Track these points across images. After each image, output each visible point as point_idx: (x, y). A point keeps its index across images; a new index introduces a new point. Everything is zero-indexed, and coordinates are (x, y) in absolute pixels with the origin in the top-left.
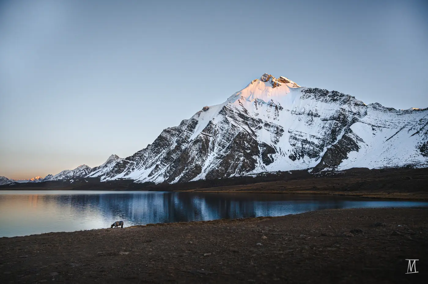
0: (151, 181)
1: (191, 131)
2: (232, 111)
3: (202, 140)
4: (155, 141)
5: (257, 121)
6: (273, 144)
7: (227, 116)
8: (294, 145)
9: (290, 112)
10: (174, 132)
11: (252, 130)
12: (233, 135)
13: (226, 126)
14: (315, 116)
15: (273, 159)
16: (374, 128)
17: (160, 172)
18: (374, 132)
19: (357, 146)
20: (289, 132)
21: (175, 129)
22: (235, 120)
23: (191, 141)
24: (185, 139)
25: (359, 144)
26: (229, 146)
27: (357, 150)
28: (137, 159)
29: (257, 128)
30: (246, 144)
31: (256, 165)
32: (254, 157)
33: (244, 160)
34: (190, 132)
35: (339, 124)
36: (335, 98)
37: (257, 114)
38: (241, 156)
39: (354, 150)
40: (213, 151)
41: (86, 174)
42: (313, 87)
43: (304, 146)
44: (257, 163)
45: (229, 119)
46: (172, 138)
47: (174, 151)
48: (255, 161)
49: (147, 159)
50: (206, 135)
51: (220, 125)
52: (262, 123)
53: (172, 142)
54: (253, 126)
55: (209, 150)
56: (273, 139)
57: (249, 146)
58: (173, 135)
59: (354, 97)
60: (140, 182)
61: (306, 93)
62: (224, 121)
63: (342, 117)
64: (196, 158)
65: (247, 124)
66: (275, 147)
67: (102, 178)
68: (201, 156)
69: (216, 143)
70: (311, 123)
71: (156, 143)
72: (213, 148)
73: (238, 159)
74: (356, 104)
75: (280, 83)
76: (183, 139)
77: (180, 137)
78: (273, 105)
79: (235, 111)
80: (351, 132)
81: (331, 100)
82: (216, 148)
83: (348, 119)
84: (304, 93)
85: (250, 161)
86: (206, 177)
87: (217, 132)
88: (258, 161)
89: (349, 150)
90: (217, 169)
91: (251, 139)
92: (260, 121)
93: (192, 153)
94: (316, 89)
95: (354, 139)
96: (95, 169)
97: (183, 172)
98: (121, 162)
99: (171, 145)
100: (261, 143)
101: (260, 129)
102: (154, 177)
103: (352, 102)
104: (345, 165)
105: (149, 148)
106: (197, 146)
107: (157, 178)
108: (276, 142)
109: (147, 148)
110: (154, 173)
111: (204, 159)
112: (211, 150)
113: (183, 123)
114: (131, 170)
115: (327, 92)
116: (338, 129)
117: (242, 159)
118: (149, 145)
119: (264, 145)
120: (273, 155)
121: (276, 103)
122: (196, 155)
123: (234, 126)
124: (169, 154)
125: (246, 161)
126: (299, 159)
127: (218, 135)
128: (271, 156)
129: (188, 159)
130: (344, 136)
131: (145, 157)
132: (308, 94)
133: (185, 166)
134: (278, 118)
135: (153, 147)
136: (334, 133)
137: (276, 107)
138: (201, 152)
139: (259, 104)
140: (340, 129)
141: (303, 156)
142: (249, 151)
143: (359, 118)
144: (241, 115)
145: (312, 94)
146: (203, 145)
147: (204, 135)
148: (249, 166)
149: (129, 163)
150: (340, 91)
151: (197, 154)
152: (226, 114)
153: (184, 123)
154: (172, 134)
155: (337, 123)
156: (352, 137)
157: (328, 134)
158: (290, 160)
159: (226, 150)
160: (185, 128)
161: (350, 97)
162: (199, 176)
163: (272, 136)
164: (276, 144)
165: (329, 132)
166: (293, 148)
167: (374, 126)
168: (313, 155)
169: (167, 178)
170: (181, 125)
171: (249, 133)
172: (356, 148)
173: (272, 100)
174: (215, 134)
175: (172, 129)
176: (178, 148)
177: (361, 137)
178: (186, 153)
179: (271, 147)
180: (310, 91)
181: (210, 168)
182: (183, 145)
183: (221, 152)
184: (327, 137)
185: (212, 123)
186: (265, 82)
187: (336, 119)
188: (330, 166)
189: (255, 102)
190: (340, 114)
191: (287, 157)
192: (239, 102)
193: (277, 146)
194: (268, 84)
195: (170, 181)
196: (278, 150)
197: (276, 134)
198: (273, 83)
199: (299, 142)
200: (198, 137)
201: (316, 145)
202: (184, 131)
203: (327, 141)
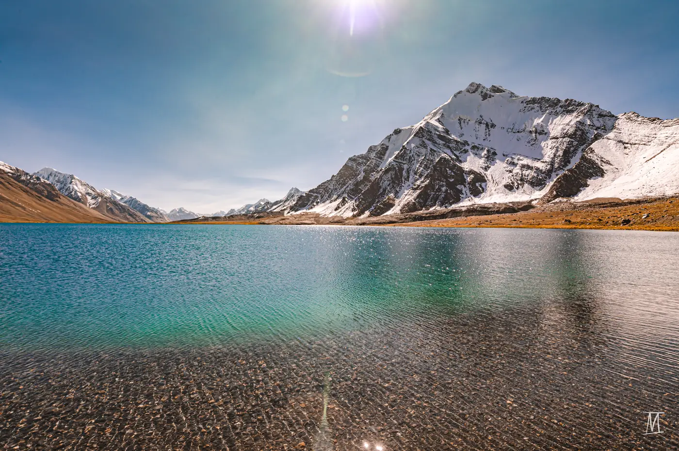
0: (338, 215)
1: (381, 158)
2: (431, 132)
3: (395, 168)
4: (340, 171)
5: (461, 143)
6: (482, 171)
7: (424, 139)
8: (511, 172)
9: (505, 129)
10: (361, 161)
11: (455, 155)
12: (432, 161)
13: (423, 151)
14: (540, 134)
15: (483, 189)
16: (626, 145)
17: (347, 205)
18: (627, 151)
19: (602, 170)
20: (504, 155)
21: (362, 157)
22: (434, 143)
23: (381, 170)
24: (374, 168)
25: (605, 167)
26: (427, 175)
27: (602, 176)
28: (321, 192)
29: (461, 152)
30: (449, 172)
31: (462, 196)
32: (459, 187)
33: (446, 191)
34: (380, 160)
35: (575, 143)
36: (570, 108)
37: (462, 135)
38: (442, 186)
39: (597, 175)
40: (408, 181)
41: (268, 209)
42: (538, 96)
43: (524, 172)
44: (463, 194)
45: (427, 142)
46: (359, 167)
47: (362, 182)
48: (461, 192)
49: (332, 192)
50: (400, 162)
51: (416, 150)
52: (468, 145)
53: (358, 172)
54: (456, 150)
55: (403, 180)
56: (484, 165)
57: (453, 174)
58: (359, 164)
59: (598, 106)
60: (326, 216)
61: (527, 104)
62: (421, 145)
63: (579, 133)
64: (389, 189)
65: (449, 147)
66: (485, 174)
67: (286, 212)
68: (393, 187)
69: (411, 172)
70: (534, 142)
71: (341, 173)
72: (408, 177)
73: (439, 190)
74: (601, 115)
75: (492, 94)
76: (371, 168)
77: (368, 166)
78: (483, 122)
79: (433, 132)
80: (592, 151)
81: (564, 111)
82: (411, 177)
83: (588, 135)
84: (525, 105)
85: (454, 192)
86: (401, 210)
87: (413, 158)
88: (463, 192)
89: (591, 176)
90: (413, 201)
91: (455, 165)
92: (466, 143)
93: (383, 183)
94: (543, 98)
95: (597, 161)
96: (276, 203)
97: (374, 205)
98: (304, 195)
99: (358, 176)
100: (467, 170)
101: (465, 153)
102: (341, 211)
103: (594, 113)
104: (585, 196)
105: (333, 179)
106: (389, 175)
107: (345, 212)
108: (486, 169)
109: (331, 180)
110: (340, 206)
111: (398, 190)
112: (405, 179)
113: (371, 149)
114: (315, 204)
115: (559, 101)
116: (572, 149)
117: (444, 189)
118: (333, 176)
119: (471, 172)
120: (483, 184)
121: (486, 119)
122: (388, 186)
123: (434, 150)
124: (357, 184)
125: (449, 191)
126: (517, 188)
127: (413, 162)
128: (481, 186)
129: (379, 191)
130: (583, 158)
131: (330, 189)
132: (531, 105)
133: (375, 199)
134: (489, 138)
135: (338, 178)
136: (567, 155)
137: (487, 125)
138: (393, 182)
139: (464, 122)
140: (576, 150)
141: (523, 185)
142: (452, 180)
143: (603, 134)
144: (440, 137)
145: (536, 105)
146: (396, 174)
147: (397, 162)
148: (454, 198)
149: (312, 195)
151: (389, 184)
152: (423, 136)
153: (372, 149)
154: (359, 162)
155: (572, 142)
156: (594, 158)
157: (559, 156)
158: (506, 190)
159: (425, 179)
160: (373, 155)
161: (591, 106)
162: (392, 209)
163: (482, 161)
164: (487, 171)
165: (560, 153)
166: (509, 175)
167: (627, 143)
168: (537, 183)
169: (356, 212)
170: (368, 151)
171: (452, 159)
172: (601, 173)
173: (481, 116)
174: (410, 160)
175: (358, 157)
176: (366, 178)
177: (607, 157)
178: (376, 185)
179: (480, 174)
180: (534, 101)
181: (404, 200)
182: (373, 175)
183: (418, 183)
184: (557, 160)
185: (406, 148)
186: (472, 93)
187: (570, 136)
188: (563, 197)
189: (459, 120)
190: (577, 129)
191: (501, 186)
192: (439, 120)
193: (488, 173)
194: (477, 96)
195: (359, 215)
196: (490, 178)
197: (486, 158)
198: (483, 94)
199: (518, 167)
200: (389, 165)
201: (542, 170)
202: (373, 159)
203: (556, 165)
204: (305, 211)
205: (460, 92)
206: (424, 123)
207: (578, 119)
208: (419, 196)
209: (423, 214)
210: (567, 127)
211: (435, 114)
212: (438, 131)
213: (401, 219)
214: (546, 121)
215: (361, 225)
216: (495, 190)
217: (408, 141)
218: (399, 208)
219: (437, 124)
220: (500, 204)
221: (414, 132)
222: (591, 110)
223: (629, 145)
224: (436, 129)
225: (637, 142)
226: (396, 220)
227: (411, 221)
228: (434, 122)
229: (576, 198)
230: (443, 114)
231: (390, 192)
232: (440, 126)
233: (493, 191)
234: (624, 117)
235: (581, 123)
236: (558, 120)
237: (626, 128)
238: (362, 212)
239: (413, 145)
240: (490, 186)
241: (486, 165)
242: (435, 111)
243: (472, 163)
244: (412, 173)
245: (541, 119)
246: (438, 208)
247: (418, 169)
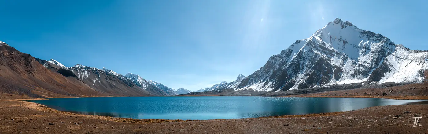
1: (288, 57)
2: (315, 44)
3: (295, 63)
5: (331, 51)
6: (341, 66)
8: (354, 67)
9: (352, 45)
10: (277, 58)
11: (328, 57)
12: (316, 59)
13: (311, 54)
14: (367, 49)
17: (269, 85)
18: (399, 61)
19: (390, 69)
20: (351, 58)
21: (278, 56)
22: (317, 49)
23: (288, 64)
24: (284, 62)
25: (391, 68)
26: (313, 67)
28: (254, 77)
29: (331, 56)
30: (324, 66)
32: (329, 75)
33: (322, 76)
35: (381, 55)
36: (379, 38)
38: (321, 74)
40: (303, 71)
42: (367, 30)
43: (360, 68)
44: (331, 78)
45: (313, 49)
46: (276, 62)
47: (277, 71)
49: (261, 77)
51: (307, 53)
54: (329, 54)
56: (341, 63)
57: (326, 67)
58: (276, 60)
59: (389, 39)
60: (257, 91)
61: (362, 33)
62: (310, 51)
63: (382, 51)
64: (292, 75)
65: (325, 52)
66: (342, 68)
68: (295, 74)
70: (365, 53)
71: (266, 66)
72: (303, 68)
73: (319, 76)
74: (391, 44)
75: (346, 26)
78: (342, 40)
79: (317, 43)
80: (387, 60)
81: (377, 39)
83: (386, 52)
85: (326, 77)
86: (299, 88)
87: (306, 58)
89: (385, 72)
90: (305, 82)
91: (327, 63)
92: (333, 51)
93: (289, 72)
94: (369, 32)
96: (230, 84)
97: (284, 85)
98: (245, 79)
99: (276, 67)
100: (334, 65)
101: (333, 56)
102: (265, 88)
104: (383, 81)
106: (292, 67)
108: (343, 65)
109: (260, 70)
110: (265, 85)
111: (297, 76)
112: (301, 69)
113: (283, 52)
114: (251, 84)
115: (375, 34)
118: (262, 67)
119: (335, 67)
121: (343, 39)
123: (316, 53)
124: (275, 72)
125: (324, 77)
126: (357, 76)
127: (306, 60)
128: (340, 75)
130: (383, 63)
131: (259, 75)
132: (364, 34)
133: (285, 81)
134: (345, 49)
135: (264, 69)
136: (378, 60)
137: (344, 42)
138: (295, 71)
139: (333, 39)
140: (381, 59)
141: (359, 74)
142: (326, 71)
143: (391, 52)
144: (320, 46)
145: (366, 34)
146: (296, 67)
147: (297, 60)
148: (326, 81)
149: (250, 79)
150: (383, 35)
151: (293, 72)
152: (311, 46)
155: (380, 55)
156: (387, 64)
157: (375, 61)
158: (352, 77)
159: (311, 70)
160: (284, 55)
161: (387, 39)
162: (293, 87)
163: (341, 61)
164: (343, 66)
165: (375, 60)
166: (353, 69)
167: (399, 58)
168: (365, 74)
169: (274, 88)
170: (281, 53)
171: (326, 59)
172: (389, 71)
173: (341, 37)
174: (304, 59)
175: (276, 56)
176: (280, 69)
177: (392, 64)
178: (285, 73)
179: (340, 68)
180: (365, 32)
181: (300, 82)
182: (283, 67)
183: (308, 72)
184: (374, 63)
185: (302, 52)
186: (337, 24)
187: (379, 52)
188: (374, 81)
189: (330, 38)
190: (382, 49)
191: (349, 74)
192: (320, 37)
193: (343, 67)
194: (339, 26)
195: (275, 90)
196: (344, 70)
197: (343, 59)
198: (342, 25)
199: (357, 65)
200: (292, 61)
201: (367, 67)
202: (284, 58)
203: (373, 66)
205: (331, 22)
206: (312, 38)
207: (382, 44)
208: (308, 80)
209: (308, 90)
210: (378, 47)
211: (318, 34)
212: (319, 43)
213: (296, 93)
214: (369, 43)
215: (274, 96)
216: (347, 77)
217: (303, 48)
218: (297, 86)
219: (319, 39)
220: (347, 84)
221: (307, 42)
222: (387, 41)
223: (399, 59)
224: (318, 41)
225: (402, 58)
226: (293, 93)
227: (301, 94)
228: (317, 38)
229: (379, 82)
230: (322, 34)
231: (293, 77)
232: (321, 40)
233: (345, 77)
234: (398, 46)
235: (383, 46)
236: (374, 44)
237: (399, 52)
238: (277, 89)
239: (305, 51)
240: (344, 75)
241: (343, 63)
242: (318, 31)
243: (335, 61)
244: (305, 66)
245: (368, 42)
246: (318, 86)
247: (308, 64)
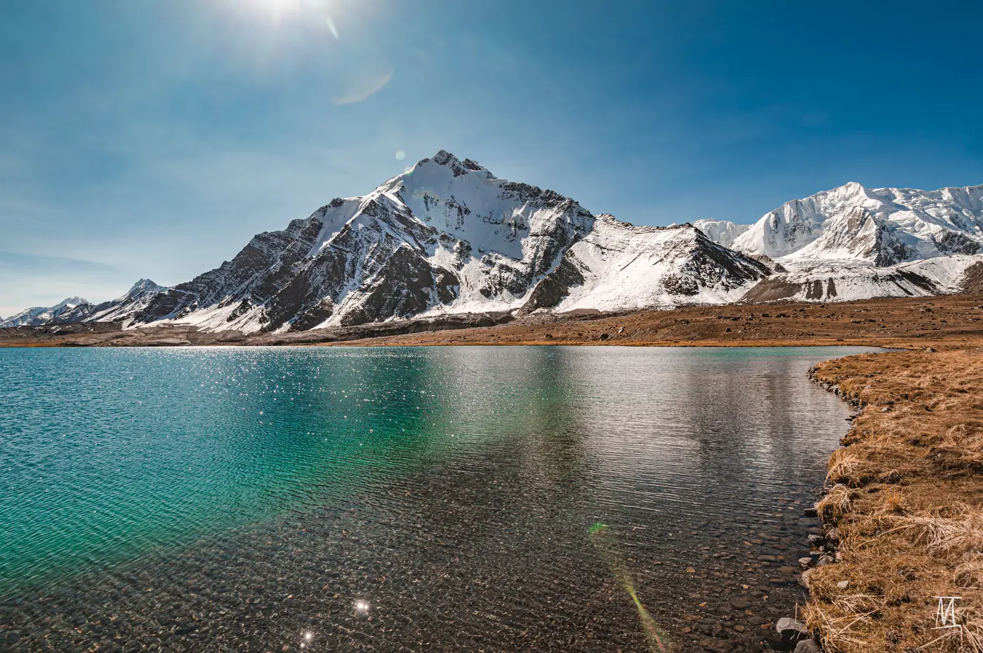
0: (234, 328)
1: (310, 240)
2: (387, 210)
3: (332, 257)
4: (238, 255)
5: (428, 230)
6: (454, 270)
7: (376, 218)
8: (488, 273)
9: (481, 217)
10: (276, 241)
11: (420, 245)
12: (388, 251)
13: (376, 235)
14: (520, 228)
15: (455, 294)
16: (604, 251)
17: (250, 313)
18: (604, 257)
19: (582, 276)
20: (480, 251)
21: (278, 235)
22: (392, 225)
23: (310, 259)
24: (299, 254)
25: (585, 274)
26: (381, 270)
27: (582, 283)
28: (200, 289)
29: (428, 242)
30: (412, 268)
31: (429, 302)
32: (424, 289)
33: (408, 294)
34: (308, 243)
35: (556, 243)
36: (551, 201)
37: (428, 219)
38: (403, 287)
39: (577, 283)
40: (354, 278)
41: (85, 316)
42: (518, 182)
43: (502, 274)
44: (430, 300)
45: (380, 222)
46: (273, 252)
47: (279, 275)
48: (427, 296)
49: (222, 288)
50: (340, 249)
51: (365, 233)
52: (437, 233)
53: (272, 259)
54: (421, 238)
55: (346, 276)
56: (456, 262)
57: (416, 271)
58: (274, 246)
59: (577, 203)
60: (211, 331)
61: (506, 190)
62: (373, 227)
63: (559, 231)
64: (322, 288)
65: (411, 234)
66: (458, 274)
67: (125, 324)
68: (330, 285)
69: (358, 264)
70: (513, 238)
71: (240, 259)
72: (354, 272)
73: (398, 293)
74: (580, 214)
75: (467, 170)
76: (295, 255)
77: (289, 250)
78: (455, 204)
79: (390, 210)
80: (572, 255)
81: (545, 204)
82: (358, 272)
83: (569, 235)
84: (504, 190)
85: (418, 296)
86: (342, 322)
87: (360, 245)
88: (431, 297)
89: (571, 283)
90: (361, 308)
91: (420, 260)
92: (433, 230)
93: (313, 279)
94: (523, 185)
95: (577, 266)
96: (104, 306)
97: (298, 313)
98: (166, 293)
99: (272, 265)
100: (436, 267)
101: (433, 244)
102: (239, 322)
103: (574, 210)
104: (565, 306)
105: (225, 268)
106: (323, 267)
107: (246, 323)
108: (459, 267)
109: (222, 268)
110: (238, 314)
111: (338, 291)
112: (349, 275)
113: (294, 225)
114: (188, 309)
115: (539, 191)
116: (553, 250)
117: (404, 291)
118: (225, 263)
119: (441, 270)
120: (455, 288)
121: (459, 202)
122: (322, 284)
123: (391, 236)
124: (270, 279)
125: (411, 296)
126: (496, 295)
127: (360, 250)
128: (452, 290)
129: (306, 291)
130: (564, 261)
131: (218, 284)
132: (510, 191)
133: (301, 303)
134: (463, 227)
135: (235, 266)
136: (549, 256)
137: (460, 209)
138: (331, 279)
139: (432, 202)
140: (556, 251)
141: (501, 290)
142: (416, 280)
143: (583, 235)
144: (399, 218)
145: (516, 192)
146: (334, 267)
147: (337, 248)
148: (418, 305)
149: (183, 294)
150: (559, 192)
151: (324, 281)
152: (376, 214)
153: (296, 225)
154: (273, 244)
155: (553, 241)
156: (575, 263)
157: (540, 257)
158: (483, 296)
159: (378, 276)
160: (297, 234)
161: (572, 201)
162: (328, 320)
163: (454, 256)
164: (460, 270)
165: (541, 254)
166: (486, 277)
167: (605, 248)
168: (517, 290)
169: (267, 324)
170: (289, 228)
171: (416, 251)
172: (580, 280)
173: (453, 197)
174: (357, 248)
175: (272, 234)
176: (285, 270)
177: (587, 263)
178: (302, 280)
179: (451, 274)
180: (513, 187)
181: (347, 307)
182: (296, 266)
183: (368, 281)
184: (538, 262)
185: (350, 229)
186: (441, 164)
187: (551, 235)
188: (543, 307)
189: (425, 198)
190: (558, 227)
191: (477, 290)
192: (397, 195)
193: (461, 273)
194: (447, 169)
195: (272, 328)
196: (463, 280)
197: (459, 252)
198: (455, 168)
199: (496, 268)
200: (324, 252)
201: (521, 273)
202: (297, 240)
203: (537, 269)
204: (166, 321)
205: (426, 161)
206: (377, 195)
207: (559, 216)
208: (369, 301)
209: (375, 327)
210: (548, 224)
211: (392, 185)
212: (397, 210)
213: (343, 335)
214: (526, 213)
215: (276, 344)
216: (470, 296)
217: (353, 218)
218: (339, 318)
219: (395, 199)
220: (475, 314)
221: (363, 207)
222: (571, 207)
223: (605, 251)
224: (394, 206)
225: (613, 248)
226: (335, 337)
227: (357, 338)
228: (390, 195)
229: (557, 308)
230: (403, 187)
231: (325, 294)
232: (400, 203)
233: (467, 298)
234: (601, 218)
235: (561, 220)
236: (538, 213)
237: (604, 231)
238: (278, 324)
239: (361, 226)
240: (464, 289)
241: (459, 262)
242: (393, 180)
243: (441, 258)
244: (359, 267)
245: (521, 210)
246: (397, 319)
247: (368, 262)
